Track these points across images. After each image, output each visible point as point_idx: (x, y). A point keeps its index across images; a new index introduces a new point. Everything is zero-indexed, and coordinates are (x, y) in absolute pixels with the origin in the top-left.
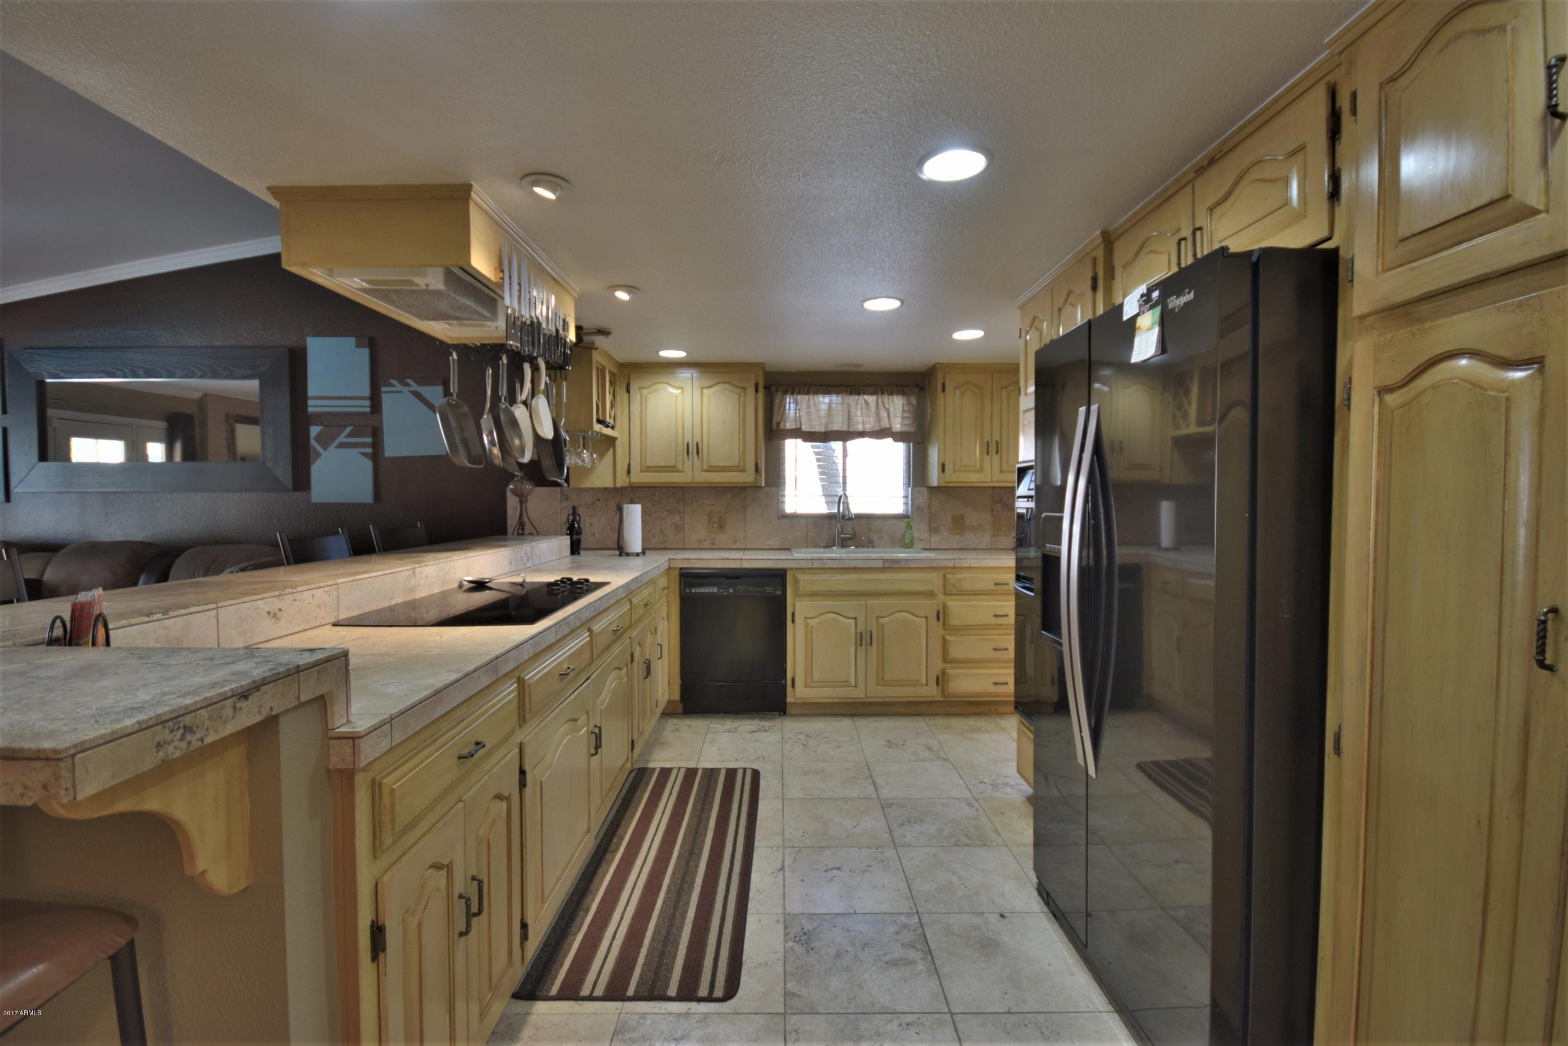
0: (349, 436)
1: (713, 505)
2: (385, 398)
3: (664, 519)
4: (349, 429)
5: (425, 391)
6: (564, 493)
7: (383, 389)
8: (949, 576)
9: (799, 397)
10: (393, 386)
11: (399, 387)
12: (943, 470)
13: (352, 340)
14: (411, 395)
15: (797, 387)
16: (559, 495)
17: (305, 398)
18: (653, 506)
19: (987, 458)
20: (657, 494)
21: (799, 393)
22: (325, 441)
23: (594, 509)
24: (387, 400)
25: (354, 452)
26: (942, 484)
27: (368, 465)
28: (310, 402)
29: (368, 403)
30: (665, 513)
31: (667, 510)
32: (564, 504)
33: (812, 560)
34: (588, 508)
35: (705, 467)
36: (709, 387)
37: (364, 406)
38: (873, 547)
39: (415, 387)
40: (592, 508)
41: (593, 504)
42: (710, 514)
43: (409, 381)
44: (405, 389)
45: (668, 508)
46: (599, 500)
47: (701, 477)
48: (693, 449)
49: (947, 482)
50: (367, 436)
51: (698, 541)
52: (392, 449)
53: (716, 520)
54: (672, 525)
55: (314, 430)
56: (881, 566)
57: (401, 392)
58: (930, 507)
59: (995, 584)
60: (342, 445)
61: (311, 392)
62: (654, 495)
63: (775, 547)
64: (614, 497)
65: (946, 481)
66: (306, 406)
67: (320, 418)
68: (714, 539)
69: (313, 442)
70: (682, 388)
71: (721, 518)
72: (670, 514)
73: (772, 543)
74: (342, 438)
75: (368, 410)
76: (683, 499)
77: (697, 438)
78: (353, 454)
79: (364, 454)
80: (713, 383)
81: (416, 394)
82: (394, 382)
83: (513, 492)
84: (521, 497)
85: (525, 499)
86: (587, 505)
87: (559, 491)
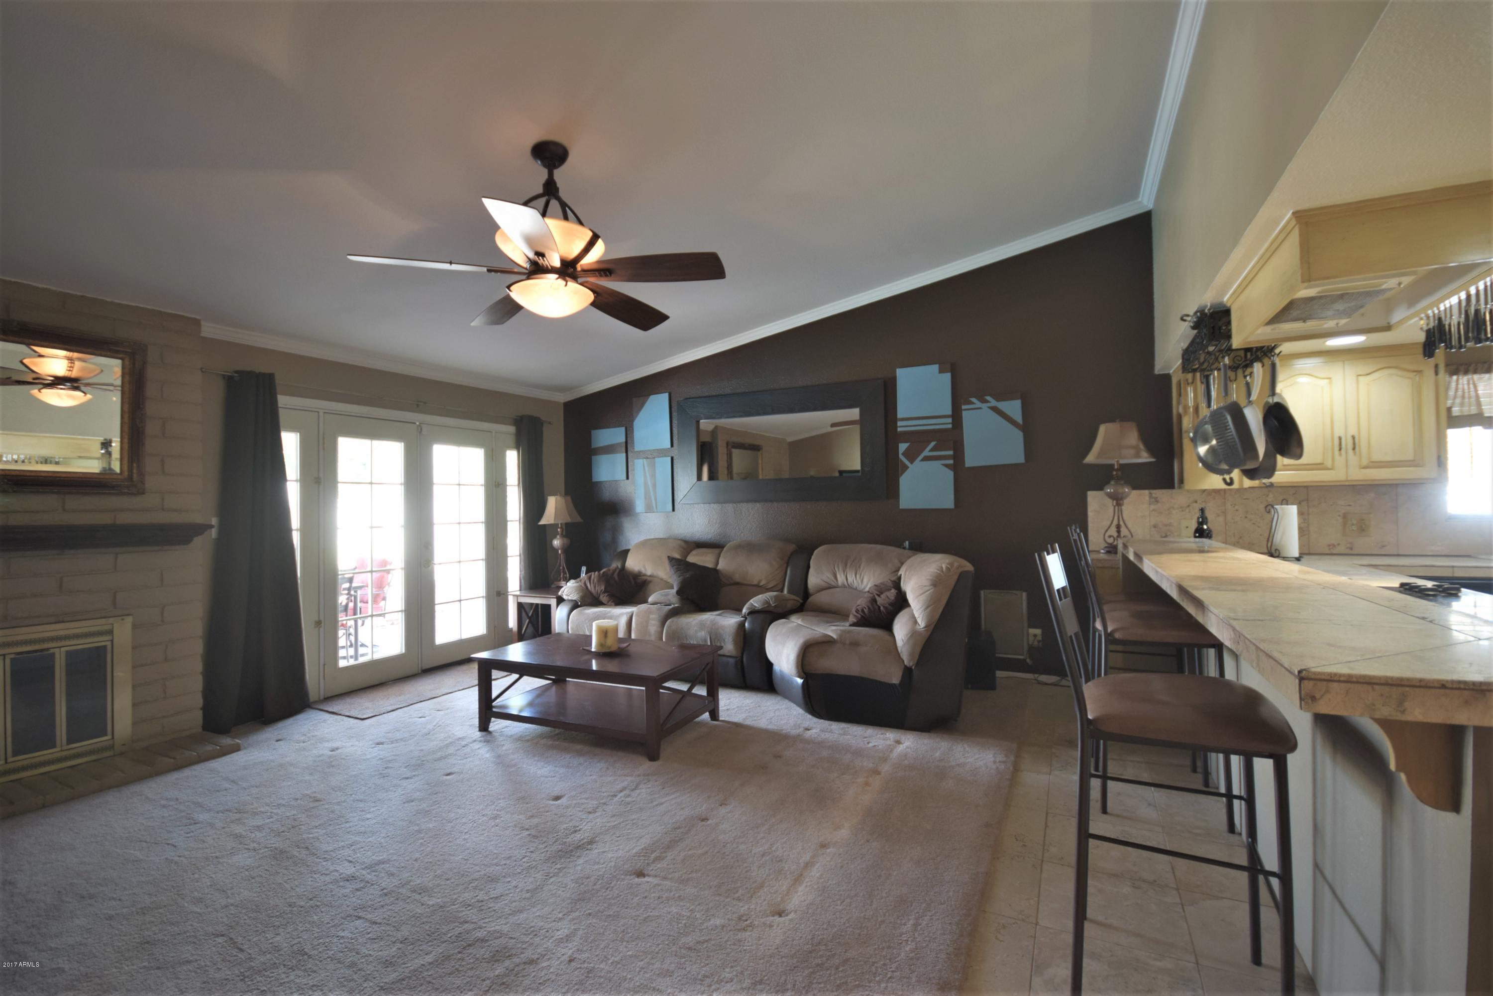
0: (931, 450)
1: (1350, 505)
2: (965, 414)
4: (933, 444)
5: (1004, 406)
6: (1154, 495)
7: (964, 407)
9: (1476, 377)
10: (973, 403)
11: (978, 404)
13: (936, 367)
14: (990, 412)
15: (1473, 366)
16: (1147, 498)
17: (895, 419)
21: (1475, 372)
22: (912, 456)
23: (1189, 512)
24: (968, 417)
25: (937, 464)
27: (950, 474)
28: (899, 424)
29: (950, 420)
32: (1153, 507)
34: (1183, 511)
35: (1365, 462)
36: (1368, 374)
37: (947, 423)
39: (993, 403)
40: (1187, 510)
41: (1189, 506)
42: (1345, 516)
43: (988, 398)
44: (984, 406)
46: (1196, 502)
47: (1357, 475)
48: (1347, 443)
50: (950, 450)
51: (1329, 545)
52: (972, 460)
53: (1355, 522)
55: (903, 447)
57: (980, 408)
60: (926, 459)
61: (900, 415)
62: (1268, 496)
64: (1214, 499)
66: (896, 427)
67: (908, 436)
68: (1351, 544)
69: (901, 457)
70: (1330, 378)
71: (1360, 520)
73: (1440, 549)
74: (926, 453)
75: (950, 426)
76: (1307, 500)
77: (1352, 431)
78: (936, 467)
79: (946, 466)
80: (1374, 370)
81: (995, 409)
82: (973, 400)
83: (1110, 495)
84: (1118, 500)
85: (1121, 502)
86: (1181, 508)
87: (1150, 494)
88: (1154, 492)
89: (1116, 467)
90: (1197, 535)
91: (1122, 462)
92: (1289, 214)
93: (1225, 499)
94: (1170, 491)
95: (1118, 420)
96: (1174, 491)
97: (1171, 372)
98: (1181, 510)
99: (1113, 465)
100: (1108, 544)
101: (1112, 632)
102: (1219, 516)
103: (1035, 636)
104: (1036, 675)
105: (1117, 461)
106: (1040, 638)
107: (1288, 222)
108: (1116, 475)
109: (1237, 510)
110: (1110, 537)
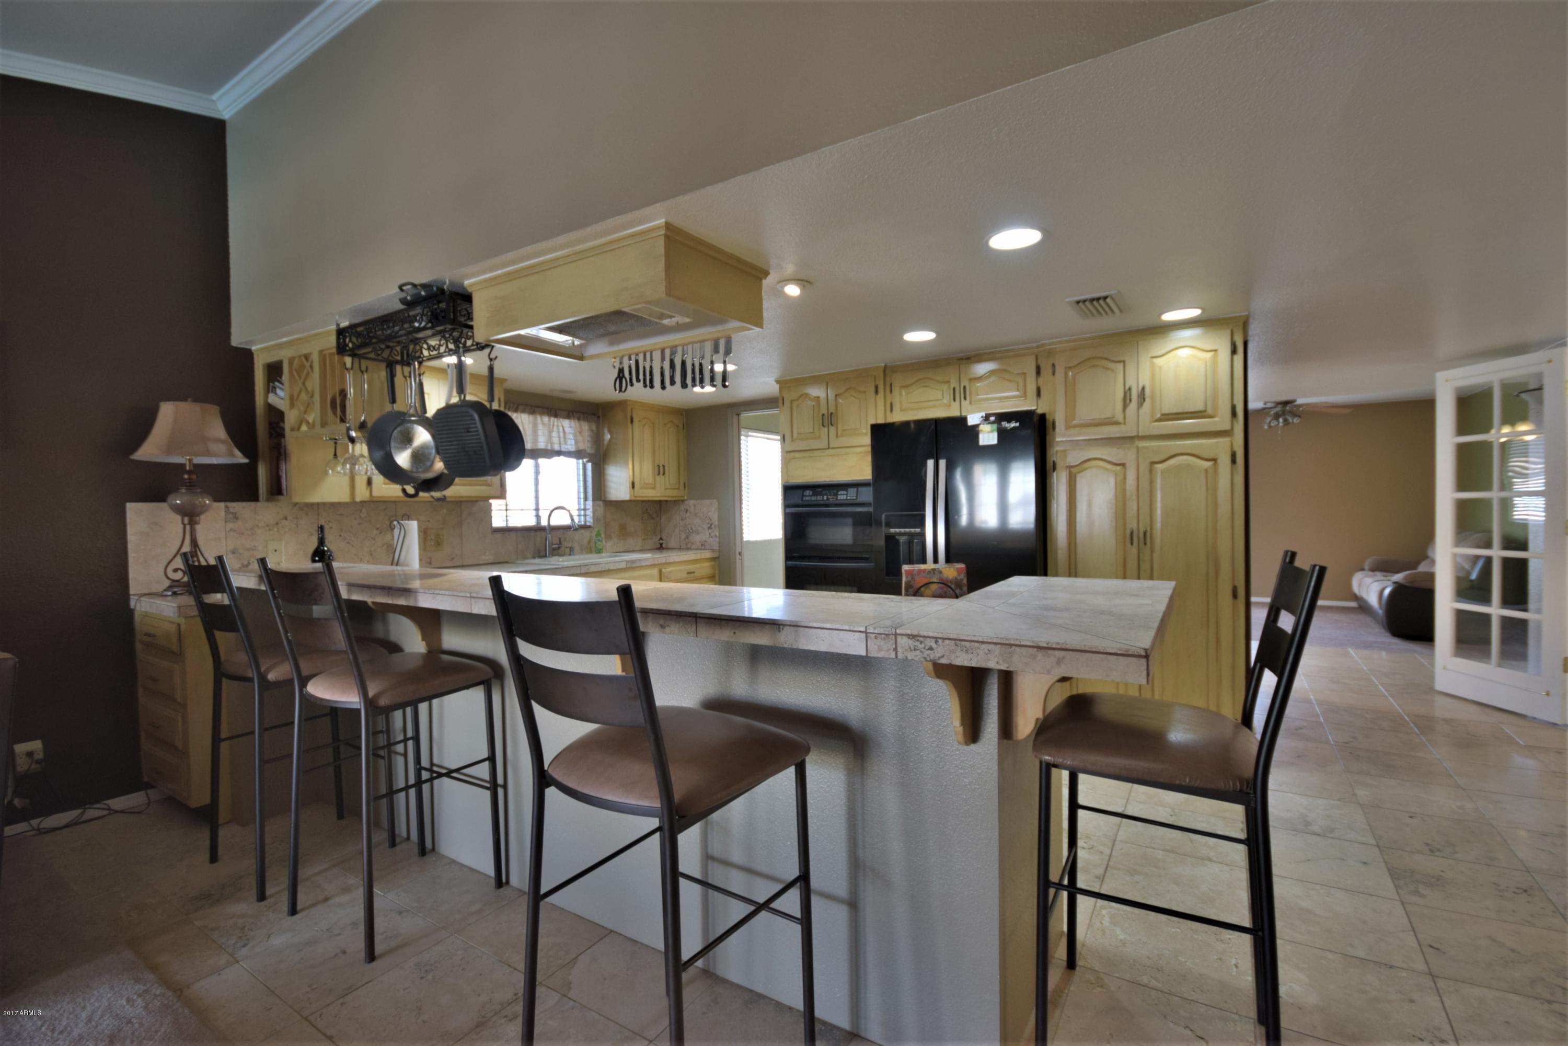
1: (429, 521)
3: (374, 539)
6: (231, 510)
8: (663, 570)
12: (633, 487)
16: (223, 513)
18: (359, 524)
19: (657, 478)
20: (364, 511)
23: (278, 531)
26: (633, 498)
30: (375, 532)
31: (378, 529)
32: (230, 525)
33: (580, 566)
34: (270, 530)
38: (574, 555)
40: (276, 529)
41: (277, 524)
42: (425, 531)
45: (378, 526)
46: (286, 518)
49: (636, 497)
53: (433, 538)
54: (383, 545)
56: (625, 567)
58: (605, 517)
59: (688, 573)
62: (361, 511)
63: (490, 561)
64: (307, 514)
65: (635, 495)
68: (430, 558)
71: (438, 535)
72: (380, 533)
73: (488, 558)
83: (178, 510)
84: (191, 515)
85: (197, 518)
86: (268, 526)
87: (227, 507)
88: (231, 505)
89: (188, 468)
90: (317, 558)
91: (198, 460)
92: (662, 221)
93: (318, 514)
94: (253, 504)
95: (189, 399)
96: (259, 504)
97: (253, 348)
98: (267, 528)
99: (183, 465)
100: (173, 581)
101: (377, 696)
102: (312, 535)
103: (30, 754)
104: (35, 822)
105: (190, 460)
106: (40, 755)
107: (657, 228)
108: (189, 479)
109: (331, 528)
110: (176, 570)
